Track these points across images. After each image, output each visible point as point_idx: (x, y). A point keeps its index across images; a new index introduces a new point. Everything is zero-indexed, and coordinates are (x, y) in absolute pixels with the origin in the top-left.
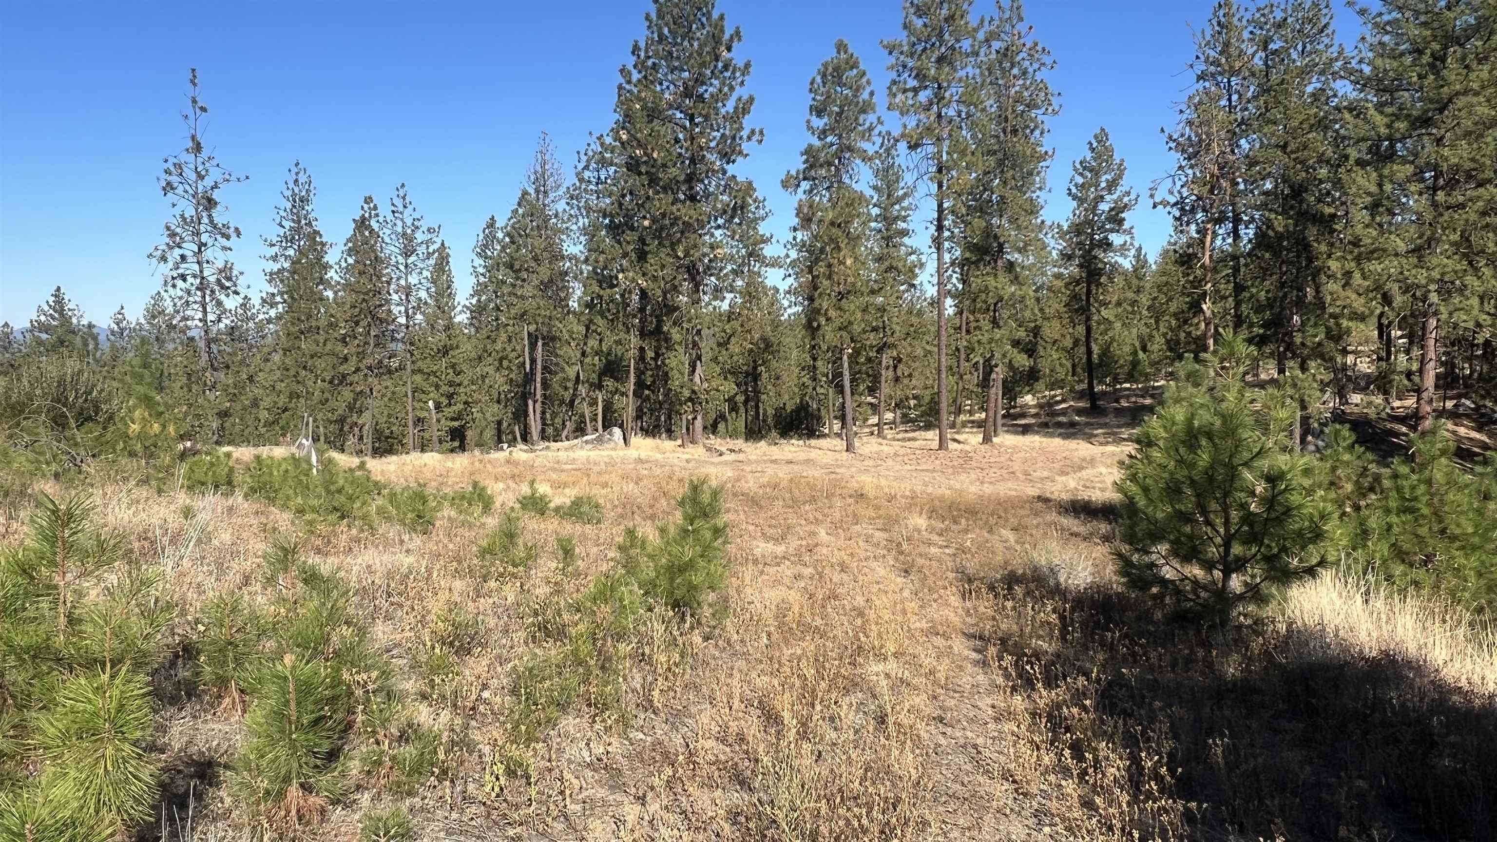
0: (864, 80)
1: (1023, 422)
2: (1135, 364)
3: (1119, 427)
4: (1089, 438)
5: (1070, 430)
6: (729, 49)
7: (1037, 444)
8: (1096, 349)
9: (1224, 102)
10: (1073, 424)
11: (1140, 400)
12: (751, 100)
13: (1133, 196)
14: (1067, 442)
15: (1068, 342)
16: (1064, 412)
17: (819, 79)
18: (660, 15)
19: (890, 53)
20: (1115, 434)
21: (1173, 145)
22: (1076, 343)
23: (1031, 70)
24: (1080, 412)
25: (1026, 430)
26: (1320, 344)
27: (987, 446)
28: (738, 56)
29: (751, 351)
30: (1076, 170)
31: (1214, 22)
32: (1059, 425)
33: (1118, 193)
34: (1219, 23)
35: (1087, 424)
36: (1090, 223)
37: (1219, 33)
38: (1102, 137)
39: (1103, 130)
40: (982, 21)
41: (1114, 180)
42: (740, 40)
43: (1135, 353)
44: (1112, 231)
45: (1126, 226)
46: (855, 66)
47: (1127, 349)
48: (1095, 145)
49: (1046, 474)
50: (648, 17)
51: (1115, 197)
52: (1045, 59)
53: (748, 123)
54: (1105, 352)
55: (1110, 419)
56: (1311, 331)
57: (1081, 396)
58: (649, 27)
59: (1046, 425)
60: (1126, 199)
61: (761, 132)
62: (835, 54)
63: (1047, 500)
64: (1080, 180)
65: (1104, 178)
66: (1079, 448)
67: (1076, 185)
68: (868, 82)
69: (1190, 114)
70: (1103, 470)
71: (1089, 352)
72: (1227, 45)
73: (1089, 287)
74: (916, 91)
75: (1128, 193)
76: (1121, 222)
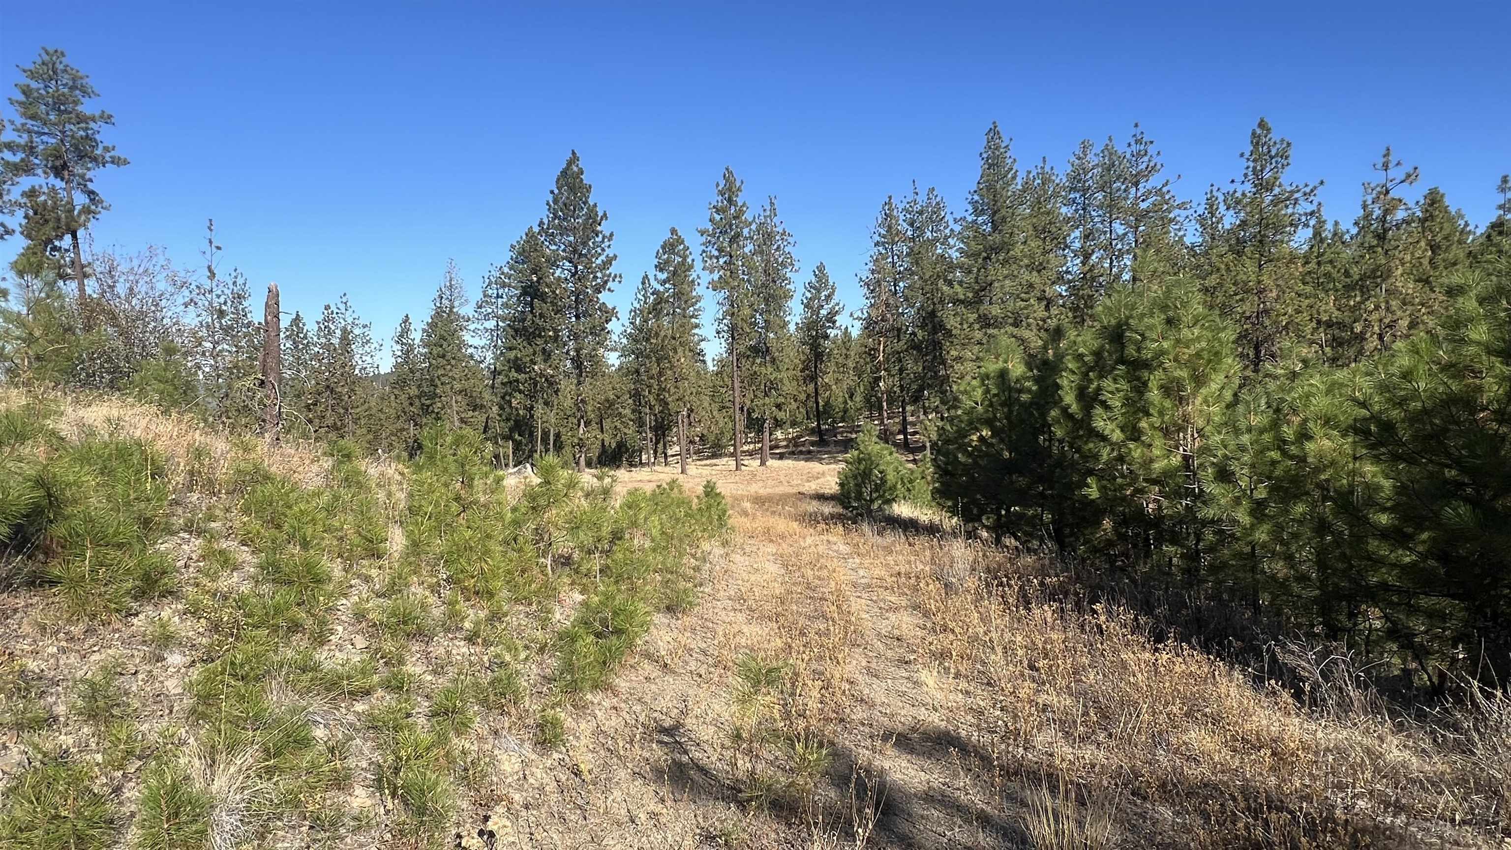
0: (688, 252)
1: (777, 451)
2: (845, 411)
3: (838, 453)
4: (820, 460)
5: (809, 456)
6: (599, 224)
7: (792, 466)
8: (821, 403)
9: (890, 260)
10: (809, 452)
11: (849, 435)
12: (615, 257)
13: (841, 306)
14: (808, 463)
15: (803, 397)
16: (803, 444)
17: (661, 251)
18: (555, 201)
19: (702, 235)
20: (835, 457)
21: (862, 284)
22: (808, 396)
23: (782, 246)
24: (813, 444)
25: (781, 457)
26: (937, 407)
27: (763, 468)
28: (604, 228)
29: (599, 408)
30: (805, 288)
31: (883, 213)
32: (801, 452)
33: (832, 304)
34: (885, 214)
35: (819, 452)
36: (816, 322)
37: (886, 219)
38: (821, 268)
39: (822, 263)
40: (754, 218)
41: (829, 296)
42: (607, 219)
43: (845, 402)
44: (829, 327)
45: (838, 324)
46: (682, 242)
47: (840, 400)
48: (817, 273)
49: (799, 482)
50: (548, 204)
51: (830, 306)
52: (790, 239)
53: (612, 270)
54: (827, 403)
55: (832, 448)
56: (933, 400)
57: (812, 432)
58: (549, 210)
59: (793, 453)
60: (837, 308)
61: (620, 276)
62: (670, 235)
63: (804, 494)
64: (809, 295)
65: (823, 294)
66: (815, 467)
67: (806, 298)
68: (691, 253)
69: (871, 266)
70: (829, 478)
71: (817, 403)
72: (890, 227)
73: (816, 363)
74: (717, 258)
75: (838, 304)
76: (834, 322)
